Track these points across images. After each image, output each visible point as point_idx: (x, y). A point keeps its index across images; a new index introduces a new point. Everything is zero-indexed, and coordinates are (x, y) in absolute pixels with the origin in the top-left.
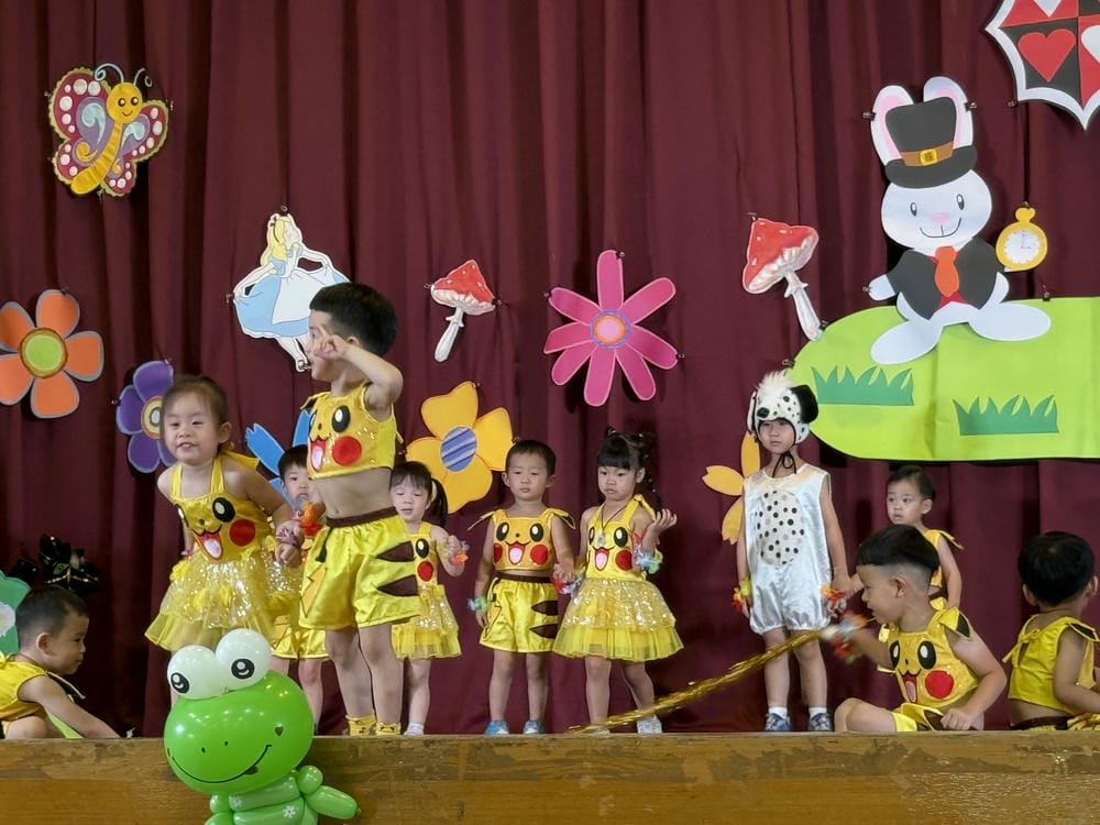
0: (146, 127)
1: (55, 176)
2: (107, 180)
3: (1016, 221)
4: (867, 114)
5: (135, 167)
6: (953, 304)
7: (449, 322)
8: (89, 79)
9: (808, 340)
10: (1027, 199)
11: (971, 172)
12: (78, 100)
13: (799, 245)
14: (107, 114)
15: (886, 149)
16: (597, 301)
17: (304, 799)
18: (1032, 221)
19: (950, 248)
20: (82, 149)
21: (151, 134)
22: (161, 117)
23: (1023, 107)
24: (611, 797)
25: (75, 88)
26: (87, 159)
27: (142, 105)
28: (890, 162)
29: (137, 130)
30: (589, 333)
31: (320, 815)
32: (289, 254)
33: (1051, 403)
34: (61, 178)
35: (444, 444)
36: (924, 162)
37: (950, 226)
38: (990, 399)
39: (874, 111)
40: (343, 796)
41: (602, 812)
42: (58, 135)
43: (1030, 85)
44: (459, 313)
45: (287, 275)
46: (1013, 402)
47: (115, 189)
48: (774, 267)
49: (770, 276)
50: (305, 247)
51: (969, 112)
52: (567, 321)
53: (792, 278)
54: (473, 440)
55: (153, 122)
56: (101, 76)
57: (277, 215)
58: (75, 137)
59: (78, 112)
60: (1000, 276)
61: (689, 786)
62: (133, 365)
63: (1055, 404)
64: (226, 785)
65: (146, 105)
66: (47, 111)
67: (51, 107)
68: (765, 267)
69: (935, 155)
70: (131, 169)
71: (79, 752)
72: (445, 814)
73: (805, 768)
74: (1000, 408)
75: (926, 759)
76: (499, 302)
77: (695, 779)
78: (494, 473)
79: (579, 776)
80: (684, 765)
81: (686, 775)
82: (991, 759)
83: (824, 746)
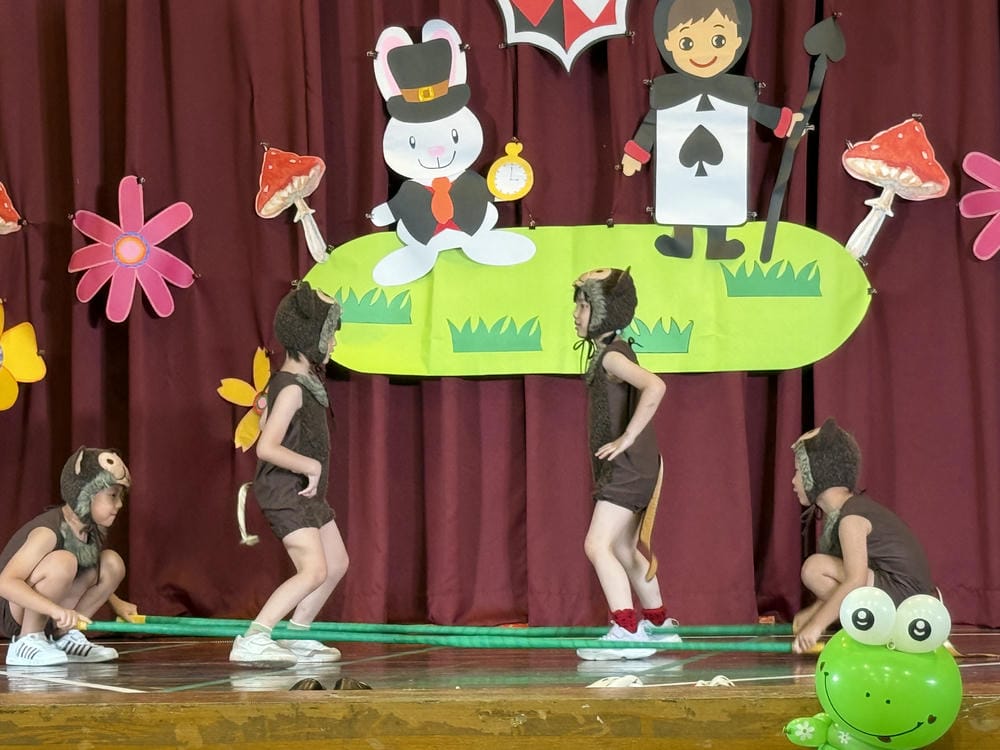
3: (507, 154)
4: (371, 53)
6: (448, 232)
9: (316, 262)
10: (515, 134)
11: (465, 108)
13: (307, 174)
15: (388, 85)
16: (119, 224)
18: (519, 155)
19: (445, 179)
23: (513, 50)
28: (392, 99)
30: (111, 253)
33: (536, 323)
36: (421, 99)
37: (445, 157)
38: (480, 318)
39: (377, 50)
43: (518, 29)
46: (505, 318)
48: (284, 193)
49: (280, 202)
51: (464, 53)
52: (89, 241)
53: (301, 205)
60: (489, 204)
61: (180, 748)
63: (539, 324)
68: (277, 193)
69: (432, 94)
73: (287, 733)
74: (489, 328)
75: (397, 723)
76: (25, 222)
77: (187, 743)
78: (19, 384)
79: (78, 741)
80: (177, 731)
81: (178, 739)
82: (455, 724)
83: (304, 711)
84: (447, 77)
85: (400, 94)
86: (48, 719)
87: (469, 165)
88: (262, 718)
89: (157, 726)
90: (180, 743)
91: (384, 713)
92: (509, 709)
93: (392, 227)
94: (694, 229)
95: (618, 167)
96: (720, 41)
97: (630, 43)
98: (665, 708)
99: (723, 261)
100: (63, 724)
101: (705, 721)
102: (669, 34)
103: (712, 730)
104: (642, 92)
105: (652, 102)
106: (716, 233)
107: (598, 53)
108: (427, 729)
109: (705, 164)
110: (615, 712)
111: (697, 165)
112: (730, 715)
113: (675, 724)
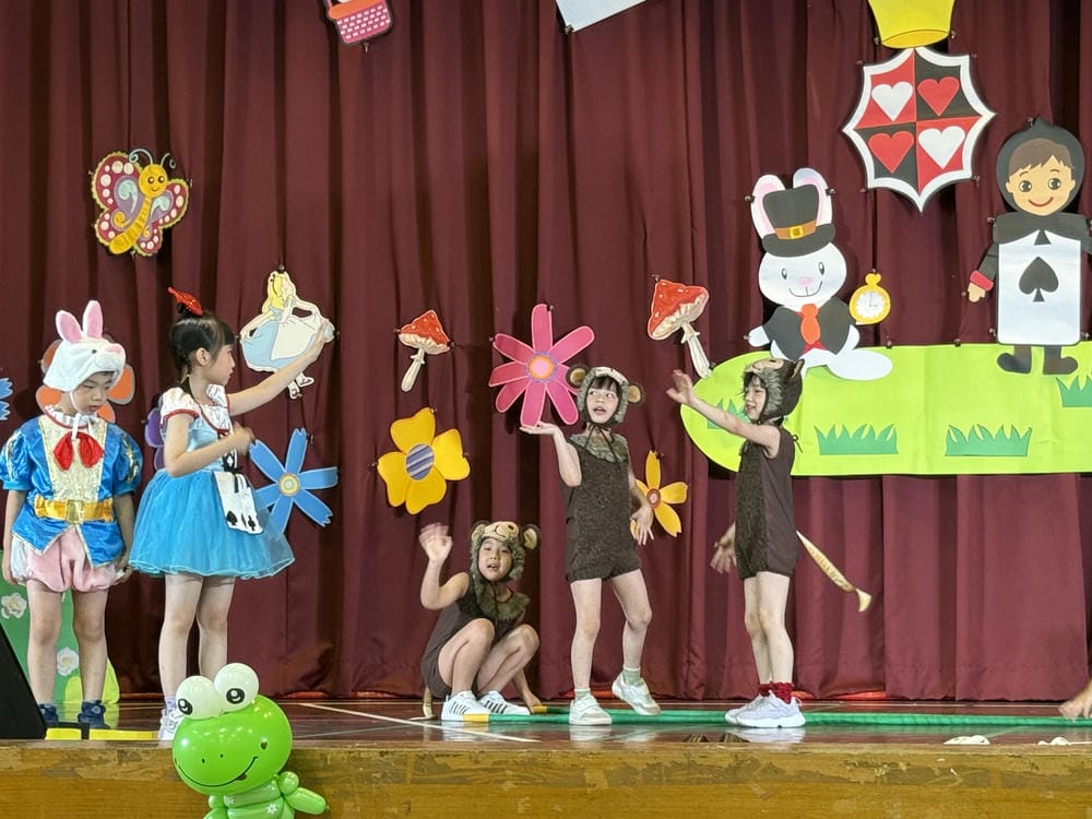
0: (170, 200)
1: (97, 239)
2: (139, 242)
3: (866, 284)
5: (161, 232)
6: (815, 351)
7: (413, 360)
8: (124, 161)
9: (700, 378)
10: (874, 267)
11: (830, 245)
12: (115, 177)
13: (693, 302)
14: (139, 188)
15: (763, 225)
16: (531, 345)
17: (284, 799)
18: (879, 284)
19: (813, 305)
20: (119, 217)
21: (174, 206)
22: (182, 192)
23: (872, 194)
24: (527, 798)
25: (114, 168)
26: (123, 226)
27: (167, 182)
28: (767, 236)
29: (163, 203)
30: (525, 370)
31: (296, 811)
32: (285, 305)
33: (892, 430)
34: (102, 240)
35: (408, 458)
36: (793, 237)
37: (813, 287)
38: (844, 426)
39: (754, 194)
40: (316, 796)
41: (521, 809)
42: (99, 206)
43: (878, 175)
44: (421, 353)
46: (864, 427)
47: (145, 250)
48: (673, 319)
49: (669, 326)
50: (297, 298)
51: (829, 197)
52: (510, 360)
53: (687, 328)
54: (431, 454)
55: (176, 196)
56: (134, 159)
57: (276, 273)
58: (113, 207)
59: (116, 187)
60: (852, 327)
61: (589, 790)
63: (895, 432)
64: (221, 787)
65: (170, 183)
66: (91, 186)
67: (94, 183)
68: (666, 318)
69: (801, 232)
70: (158, 234)
71: (104, 757)
72: (395, 810)
73: (680, 778)
74: (851, 434)
75: (776, 772)
76: (453, 344)
77: (594, 785)
78: (447, 481)
79: (502, 782)
80: (585, 774)
81: (587, 781)
82: (826, 773)
83: (696, 760)
84: (816, 218)
85: (773, 231)
86: (477, 762)
87: (833, 294)
88: (659, 764)
89: (569, 769)
90: (589, 785)
91: (764, 763)
92: (873, 760)
93: (767, 347)
94: (1033, 348)
95: (964, 294)
96: (1055, 184)
97: (975, 187)
98: (1011, 762)
99: (1059, 376)
100: (489, 766)
101: (1048, 773)
102: (1011, 178)
103: (1054, 783)
104: (986, 229)
105: (995, 238)
106: (1052, 352)
107: (947, 195)
108: (802, 776)
109: (1041, 290)
110: (968, 765)
111: (1035, 291)
112: (1070, 770)
113: (1020, 777)
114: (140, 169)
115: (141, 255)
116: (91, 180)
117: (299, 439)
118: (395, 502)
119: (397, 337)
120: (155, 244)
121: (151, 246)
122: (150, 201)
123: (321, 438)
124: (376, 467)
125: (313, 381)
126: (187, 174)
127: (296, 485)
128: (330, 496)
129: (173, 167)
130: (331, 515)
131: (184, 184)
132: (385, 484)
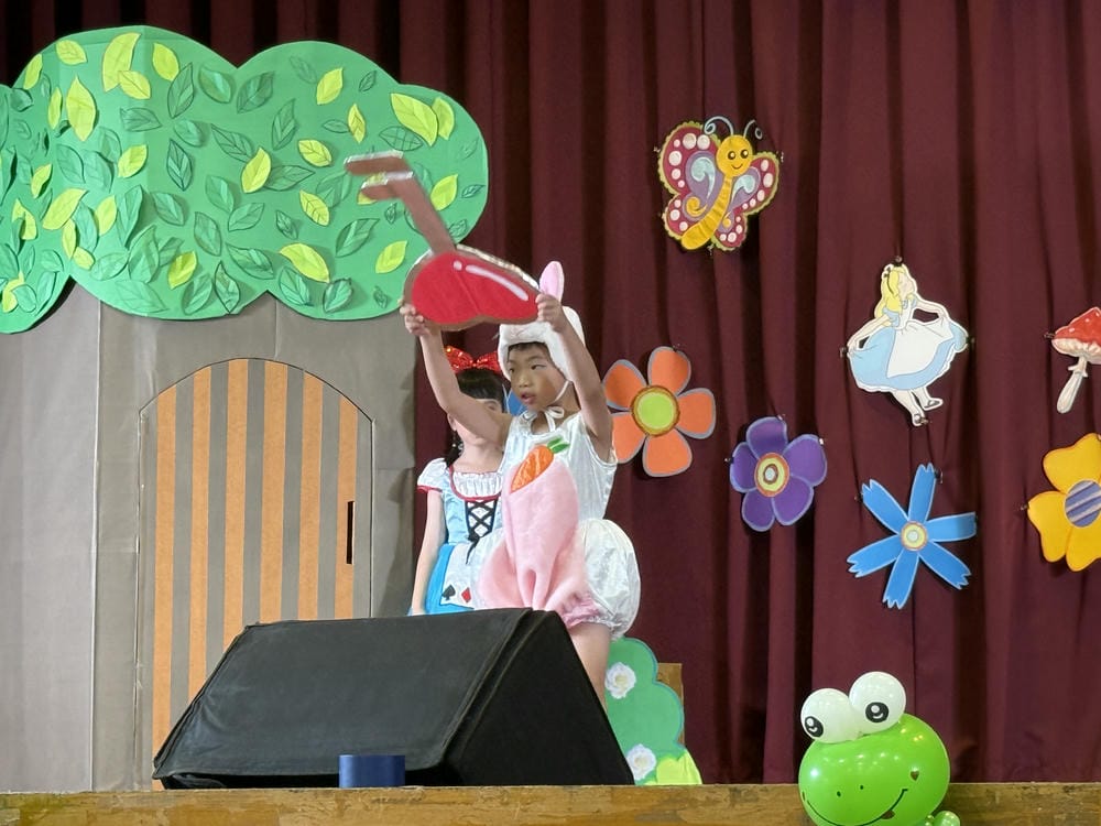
0: (757, 180)
2: (718, 234)
5: (746, 220)
7: (1071, 372)
8: (699, 133)
12: (688, 154)
14: (717, 167)
20: (692, 204)
21: (762, 186)
22: (771, 169)
25: (685, 142)
26: (697, 214)
27: (752, 157)
29: (747, 183)
32: (904, 305)
34: (671, 234)
35: (1070, 500)
42: (667, 190)
44: (1082, 362)
45: (902, 327)
47: (726, 243)
50: (919, 297)
54: (1098, 494)
55: (763, 174)
56: (711, 128)
57: (891, 266)
58: (686, 192)
59: (688, 166)
62: (746, 421)
65: (755, 157)
66: (657, 167)
67: (660, 162)
71: (713, 797)
114: (717, 141)
115: (720, 250)
116: (658, 159)
117: (925, 479)
118: (1052, 555)
119: (1050, 344)
120: (738, 235)
121: (733, 237)
122: (730, 181)
123: (954, 476)
124: (1026, 511)
125: (941, 402)
126: (777, 147)
127: (923, 536)
128: (967, 550)
129: (759, 138)
130: (969, 574)
131: (773, 157)
132: (1039, 535)
